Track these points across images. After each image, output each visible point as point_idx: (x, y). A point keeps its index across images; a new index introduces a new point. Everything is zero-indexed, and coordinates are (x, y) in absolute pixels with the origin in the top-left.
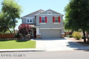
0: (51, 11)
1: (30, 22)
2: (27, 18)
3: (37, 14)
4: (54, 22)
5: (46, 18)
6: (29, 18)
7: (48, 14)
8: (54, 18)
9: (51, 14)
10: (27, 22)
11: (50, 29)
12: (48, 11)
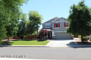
0: (63, 18)
1: (48, 27)
2: (46, 24)
3: (53, 22)
4: (65, 26)
5: (59, 24)
6: (48, 24)
7: (61, 21)
8: (65, 23)
9: (63, 21)
10: (46, 27)
11: (62, 32)
12: (61, 18)
